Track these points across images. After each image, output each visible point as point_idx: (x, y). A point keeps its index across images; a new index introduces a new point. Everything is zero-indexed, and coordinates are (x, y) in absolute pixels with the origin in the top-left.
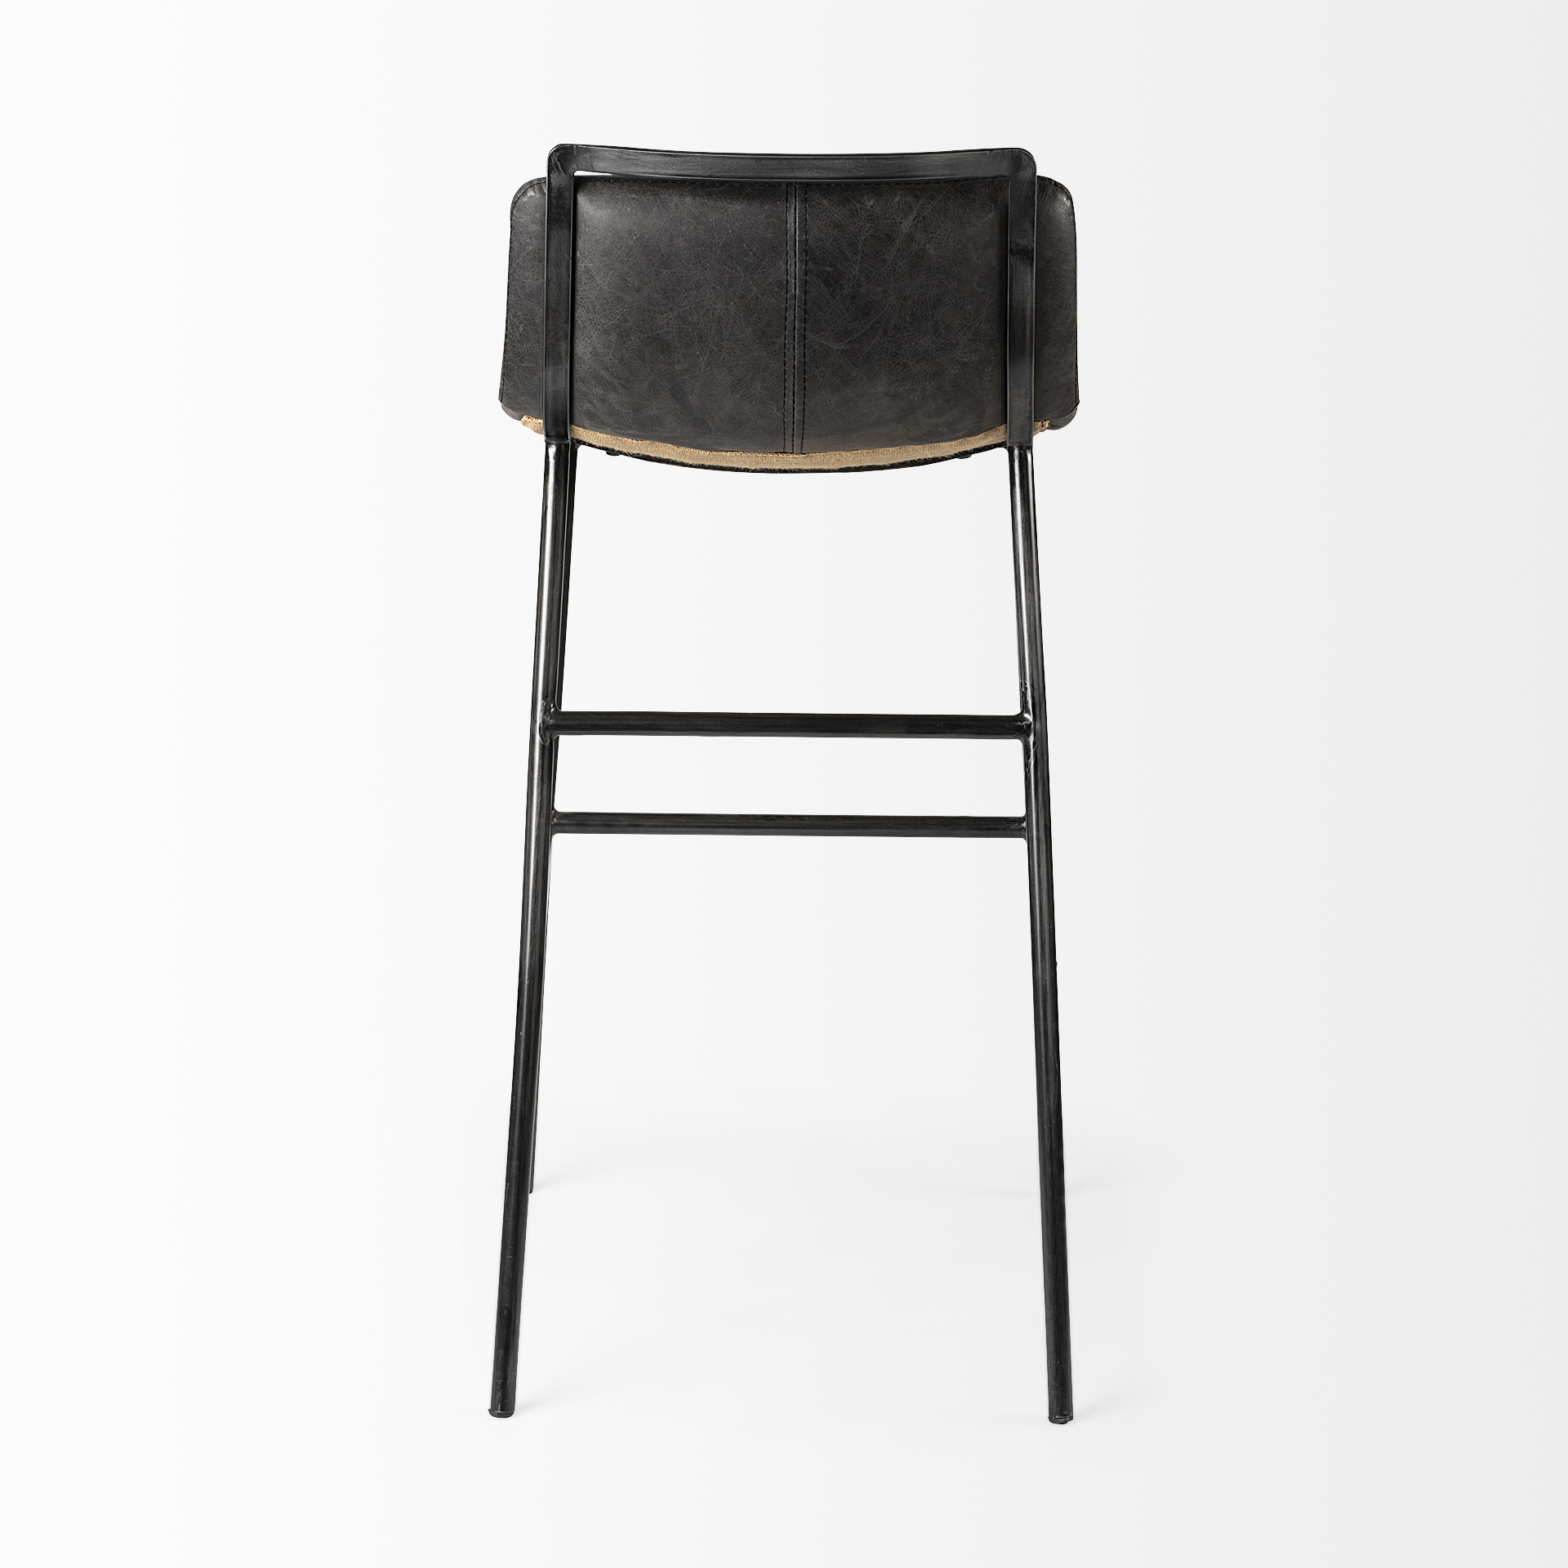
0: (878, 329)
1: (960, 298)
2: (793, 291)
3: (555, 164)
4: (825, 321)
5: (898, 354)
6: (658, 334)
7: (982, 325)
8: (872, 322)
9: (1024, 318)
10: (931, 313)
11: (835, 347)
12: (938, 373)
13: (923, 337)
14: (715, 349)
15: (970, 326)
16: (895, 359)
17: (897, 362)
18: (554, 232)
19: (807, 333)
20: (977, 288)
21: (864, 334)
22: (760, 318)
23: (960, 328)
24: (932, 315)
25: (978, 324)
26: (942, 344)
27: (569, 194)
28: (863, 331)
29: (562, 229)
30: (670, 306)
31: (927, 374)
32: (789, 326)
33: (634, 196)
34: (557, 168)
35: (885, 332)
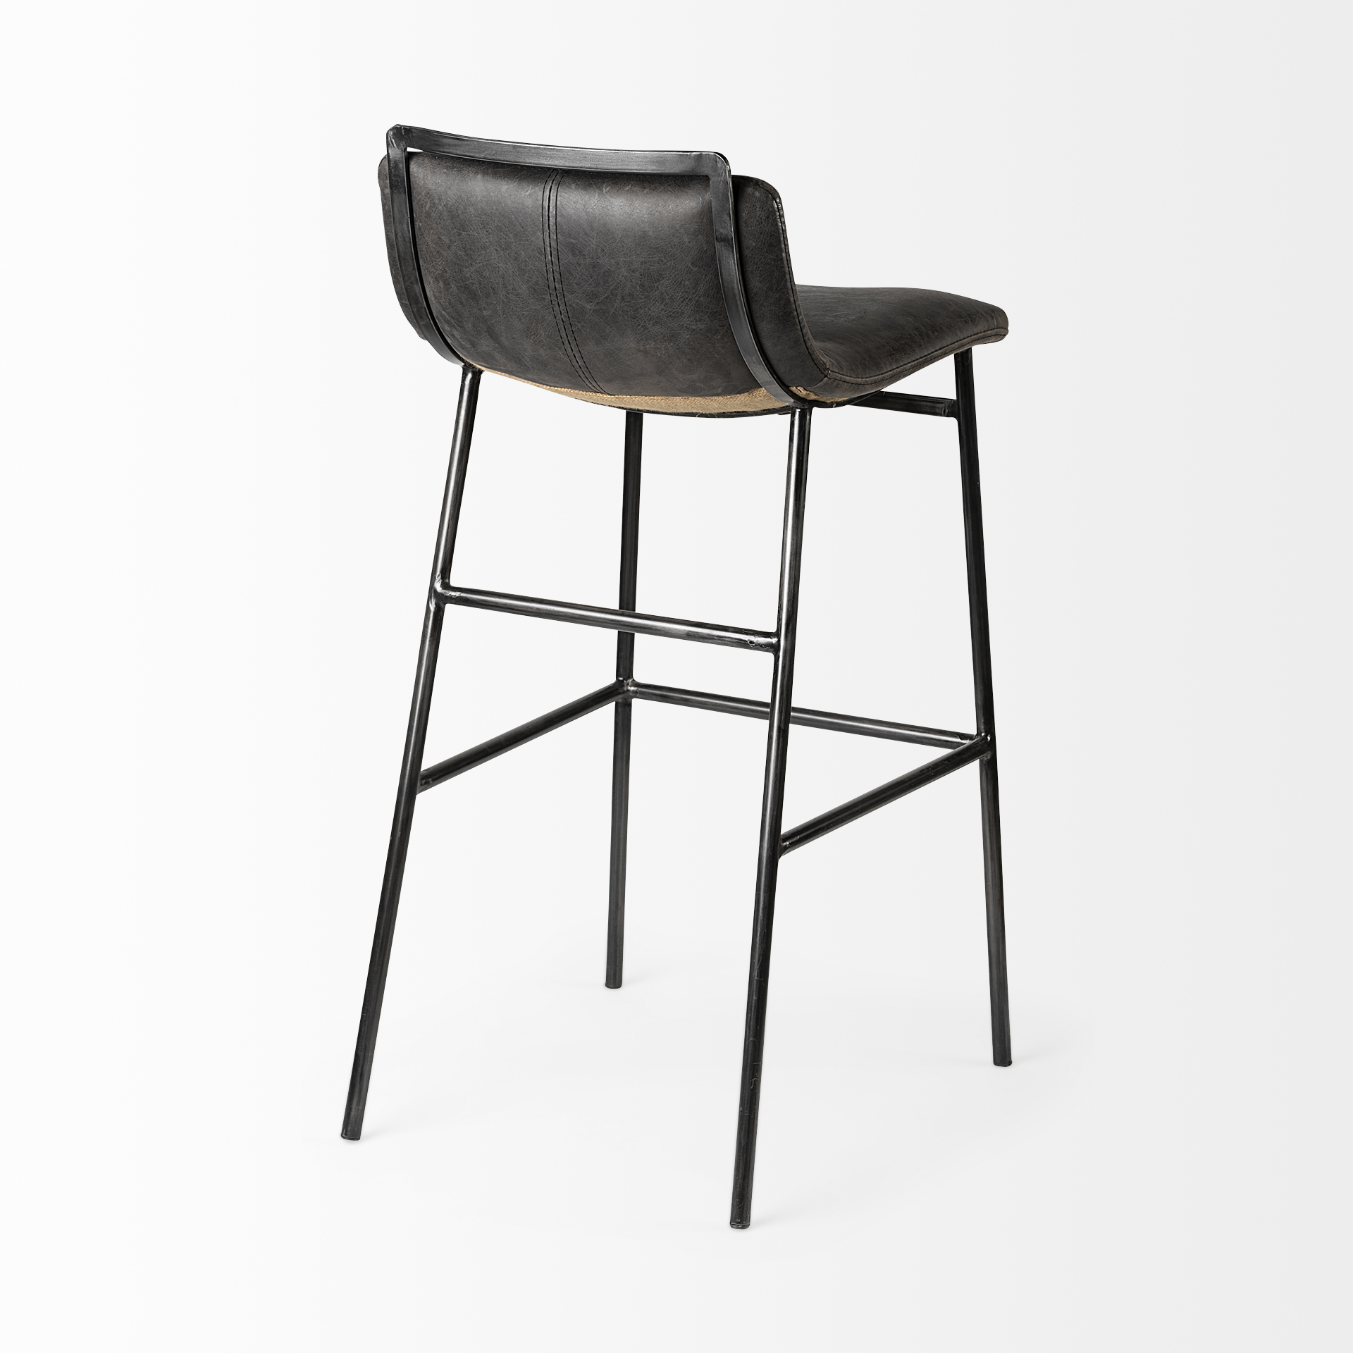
0: (617, 295)
1: (678, 274)
2: (550, 257)
3: (391, 141)
4: (577, 284)
5: (637, 317)
6: (466, 284)
7: (702, 299)
8: (611, 288)
9: (734, 295)
10: (656, 285)
11: (588, 306)
12: (673, 336)
13: (654, 304)
14: (505, 300)
15: (690, 299)
16: (635, 320)
17: (637, 323)
18: (395, 196)
19: (565, 293)
20: (691, 267)
21: (607, 297)
22: (530, 277)
23: (682, 299)
24: (657, 287)
25: (697, 298)
26: (670, 312)
27: (402, 166)
28: (606, 295)
29: (400, 193)
30: (470, 262)
31: (664, 336)
32: (552, 285)
33: (445, 171)
34: (392, 144)
35: (623, 298)
